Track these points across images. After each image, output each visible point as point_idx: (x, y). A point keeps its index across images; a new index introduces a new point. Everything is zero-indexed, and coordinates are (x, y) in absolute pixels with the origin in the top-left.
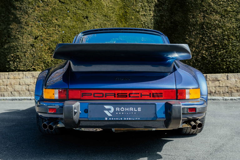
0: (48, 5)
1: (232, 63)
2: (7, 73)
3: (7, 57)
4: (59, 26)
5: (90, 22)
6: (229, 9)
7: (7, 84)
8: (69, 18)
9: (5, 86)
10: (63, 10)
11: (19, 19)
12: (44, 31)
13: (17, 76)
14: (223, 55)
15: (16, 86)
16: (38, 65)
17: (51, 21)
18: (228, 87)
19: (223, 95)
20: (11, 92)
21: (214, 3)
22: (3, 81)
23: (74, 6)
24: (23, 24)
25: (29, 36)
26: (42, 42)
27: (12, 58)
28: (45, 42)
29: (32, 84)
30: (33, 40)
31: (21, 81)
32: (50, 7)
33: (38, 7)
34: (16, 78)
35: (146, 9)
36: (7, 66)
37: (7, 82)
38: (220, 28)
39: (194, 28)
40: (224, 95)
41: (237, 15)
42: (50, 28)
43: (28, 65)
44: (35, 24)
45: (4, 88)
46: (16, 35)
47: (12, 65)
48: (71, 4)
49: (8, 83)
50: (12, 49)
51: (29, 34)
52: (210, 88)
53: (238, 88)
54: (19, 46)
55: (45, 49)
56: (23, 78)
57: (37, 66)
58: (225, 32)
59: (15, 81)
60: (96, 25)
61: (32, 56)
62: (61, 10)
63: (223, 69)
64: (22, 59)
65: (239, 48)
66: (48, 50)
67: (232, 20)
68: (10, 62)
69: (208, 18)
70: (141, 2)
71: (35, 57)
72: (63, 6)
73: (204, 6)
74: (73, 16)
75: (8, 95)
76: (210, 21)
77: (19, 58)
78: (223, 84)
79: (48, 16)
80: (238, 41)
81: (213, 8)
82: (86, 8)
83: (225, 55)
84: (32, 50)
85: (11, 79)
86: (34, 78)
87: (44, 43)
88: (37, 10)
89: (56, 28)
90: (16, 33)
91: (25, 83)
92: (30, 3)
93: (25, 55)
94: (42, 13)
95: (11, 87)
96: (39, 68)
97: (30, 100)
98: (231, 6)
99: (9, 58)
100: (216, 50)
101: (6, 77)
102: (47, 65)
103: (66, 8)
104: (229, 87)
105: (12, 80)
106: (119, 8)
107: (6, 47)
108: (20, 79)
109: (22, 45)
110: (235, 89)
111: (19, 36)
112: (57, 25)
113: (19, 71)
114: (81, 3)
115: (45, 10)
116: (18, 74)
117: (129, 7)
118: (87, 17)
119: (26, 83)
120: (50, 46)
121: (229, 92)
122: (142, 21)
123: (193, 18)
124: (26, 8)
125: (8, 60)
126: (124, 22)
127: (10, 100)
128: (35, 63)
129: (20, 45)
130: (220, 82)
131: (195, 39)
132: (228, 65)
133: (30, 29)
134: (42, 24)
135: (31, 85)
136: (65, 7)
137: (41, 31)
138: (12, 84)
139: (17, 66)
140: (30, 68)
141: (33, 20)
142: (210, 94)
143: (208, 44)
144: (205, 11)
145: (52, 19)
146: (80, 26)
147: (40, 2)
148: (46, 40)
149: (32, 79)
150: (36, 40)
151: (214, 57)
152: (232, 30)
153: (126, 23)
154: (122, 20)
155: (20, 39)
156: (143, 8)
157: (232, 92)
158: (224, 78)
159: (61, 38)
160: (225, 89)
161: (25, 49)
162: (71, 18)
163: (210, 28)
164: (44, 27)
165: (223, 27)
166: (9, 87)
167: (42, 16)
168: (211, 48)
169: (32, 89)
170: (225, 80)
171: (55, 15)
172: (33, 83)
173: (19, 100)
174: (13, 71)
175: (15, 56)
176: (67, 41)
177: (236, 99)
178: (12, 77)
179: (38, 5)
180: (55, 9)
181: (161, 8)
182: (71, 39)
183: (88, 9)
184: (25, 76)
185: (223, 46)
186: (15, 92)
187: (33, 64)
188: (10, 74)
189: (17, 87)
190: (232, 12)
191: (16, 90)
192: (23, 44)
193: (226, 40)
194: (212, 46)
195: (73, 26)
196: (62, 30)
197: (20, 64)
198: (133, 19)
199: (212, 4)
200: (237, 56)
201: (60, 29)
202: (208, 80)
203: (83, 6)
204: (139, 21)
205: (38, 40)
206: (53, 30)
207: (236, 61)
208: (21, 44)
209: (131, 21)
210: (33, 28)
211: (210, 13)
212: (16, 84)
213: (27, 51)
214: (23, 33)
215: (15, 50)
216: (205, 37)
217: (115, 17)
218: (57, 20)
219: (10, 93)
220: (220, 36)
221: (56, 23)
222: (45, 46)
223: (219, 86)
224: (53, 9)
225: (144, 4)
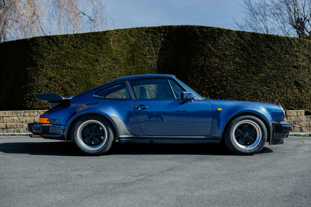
0: (61, 49)
2: (23, 111)
3: (24, 96)
4: (71, 68)
5: (100, 65)
6: (227, 52)
7: (23, 121)
8: (81, 61)
9: (21, 123)
10: (76, 54)
11: (35, 62)
12: (58, 73)
13: (32, 114)
14: (221, 94)
17: (64, 63)
21: (214, 48)
22: (19, 119)
23: (85, 51)
24: (38, 67)
25: (44, 77)
26: (56, 83)
27: (29, 97)
28: (59, 83)
30: (48, 81)
32: (64, 51)
33: (53, 51)
35: (152, 53)
36: (23, 105)
38: (219, 70)
39: (196, 70)
41: (234, 59)
42: (64, 70)
43: (42, 104)
44: (50, 67)
45: (20, 124)
46: (32, 76)
47: (29, 104)
48: (83, 48)
49: (24, 120)
50: (28, 89)
51: (44, 76)
55: (59, 90)
56: (37, 116)
58: (224, 74)
59: (30, 118)
60: (106, 68)
62: (74, 54)
65: (236, 88)
66: (61, 90)
67: (230, 63)
68: (26, 101)
69: (209, 61)
70: (148, 47)
72: (76, 50)
73: (205, 50)
74: (85, 59)
75: (23, 131)
76: (211, 64)
77: (34, 98)
79: (62, 59)
80: (235, 81)
81: (213, 52)
82: (96, 52)
83: (224, 95)
84: (47, 90)
88: (52, 54)
89: (68, 70)
90: (32, 75)
92: (45, 48)
94: (56, 56)
98: (229, 50)
100: (215, 90)
101: (22, 115)
103: (79, 52)
105: (27, 117)
106: (127, 52)
108: (35, 116)
111: (35, 77)
112: (70, 67)
113: (35, 109)
114: (92, 47)
115: (59, 54)
116: (33, 112)
117: (136, 51)
118: (97, 61)
120: (63, 86)
122: (149, 64)
123: (195, 61)
124: (42, 52)
125: (25, 99)
126: (132, 65)
127: (25, 136)
129: (35, 85)
131: (196, 80)
133: (45, 71)
134: (56, 66)
136: (77, 51)
137: (55, 73)
138: (28, 121)
139: (33, 104)
141: (48, 63)
143: (208, 85)
144: (205, 54)
145: (66, 62)
146: (91, 68)
147: (55, 47)
148: (59, 81)
150: (51, 81)
151: (213, 97)
152: (230, 72)
153: (134, 66)
154: (130, 63)
155: (36, 80)
156: (149, 52)
159: (73, 79)
161: (40, 89)
162: (83, 61)
163: (210, 70)
164: (57, 69)
165: (221, 69)
166: (25, 124)
167: (56, 60)
168: (210, 88)
171: (68, 58)
174: (29, 109)
175: (31, 95)
178: (27, 114)
179: (52, 49)
180: (68, 53)
181: (166, 52)
182: (82, 80)
183: (98, 53)
184: (39, 113)
185: (221, 87)
188: (26, 112)
190: (230, 55)
192: (38, 85)
193: (225, 81)
194: (212, 87)
195: (84, 69)
196: (74, 72)
197: (35, 103)
198: (140, 62)
199: (212, 48)
200: (235, 96)
201: (72, 71)
203: (93, 50)
204: (146, 63)
205: (52, 81)
206: (66, 72)
209: (138, 63)
210: (48, 71)
211: (210, 57)
212: (31, 121)
213: (42, 91)
214: (39, 75)
215: (31, 90)
216: (206, 78)
217: (123, 60)
218: (69, 63)
219: (26, 129)
220: (220, 77)
221: (69, 65)
222: (58, 86)
224: (66, 53)
225: (150, 48)
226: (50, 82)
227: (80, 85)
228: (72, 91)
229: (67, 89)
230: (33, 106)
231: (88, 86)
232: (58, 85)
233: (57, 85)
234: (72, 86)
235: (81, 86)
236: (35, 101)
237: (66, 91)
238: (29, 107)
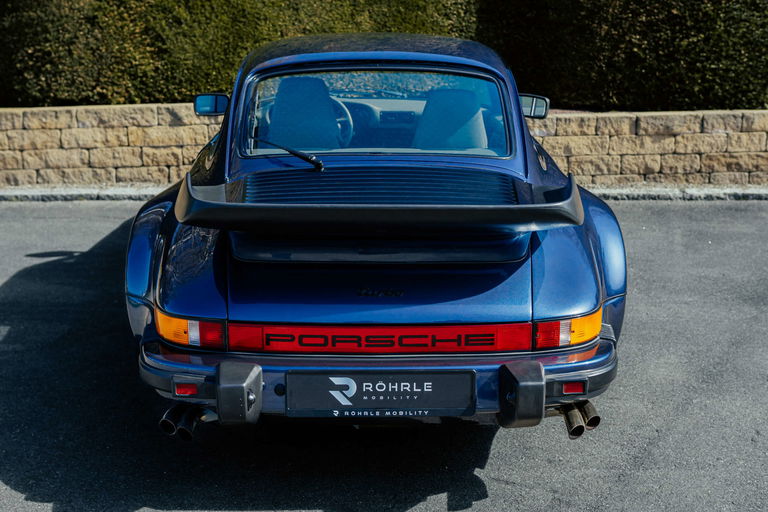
1: (721, 77)
2: (20, 111)
3: (13, 57)
7: (22, 146)
9: (18, 152)
13: (50, 121)
14: (694, 49)
15: (49, 150)
16: (113, 84)
18: (700, 154)
19: (683, 178)
20: (37, 171)
22: (9, 138)
26: (122, 9)
27: (31, 60)
28: (131, 9)
29: (98, 145)
31: (66, 136)
34: (48, 126)
36: (16, 87)
37: (23, 139)
40: (687, 181)
43: (81, 83)
45: (14, 157)
47: (34, 83)
49: (26, 143)
50: (27, 30)
52: (647, 157)
53: (732, 157)
54: (48, 21)
55: (133, 33)
56: (69, 127)
57: (110, 88)
59: (46, 136)
61: (93, 54)
63: (691, 94)
64: (61, 63)
65: (748, 27)
66: (141, 33)
68: (26, 75)
71: (101, 57)
75: (27, 179)
77: (51, 62)
78: (686, 146)
83: (702, 51)
84: (92, 36)
85: (33, 129)
86: (105, 127)
87: (127, 12)
91: (78, 144)
93: (70, 53)
95: (36, 154)
96: (117, 93)
97: (98, 198)
99: (20, 62)
100: (673, 32)
101: (18, 124)
102: (142, 82)
104: (704, 156)
105: (36, 132)
107: (7, 24)
108: (60, 130)
109: (59, 20)
110: (723, 160)
113: (57, 102)
116: (54, 114)
119: (81, 143)
120: (148, 21)
121: (704, 170)
125: (18, 65)
127: (38, 200)
128: (105, 77)
129: (51, 17)
130: (679, 138)
132: (708, 81)
135: (96, 148)
138: (39, 146)
139: (49, 85)
140: (90, 94)
142: (645, 175)
143: (649, 14)
149: (96, 129)
151: (664, 56)
157: (712, 170)
158: (692, 126)
160: (693, 162)
161: (69, 32)
166: (30, 155)
168: (657, 25)
169: (100, 162)
170: (695, 132)
172: (103, 142)
173: (65, 199)
174: (36, 103)
175: (40, 54)
176: (203, 6)
177: (722, 196)
178: (35, 123)
184: (74, 119)
186: (49, 171)
187: (97, 81)
188: (29, 115)
189: (55, 156)
191: (50, 163)
192: (62, 17)
194: (663, 21)
197: (56, 81)
200: (741, 55)
202: (642, 132)
207: (734, 71)
208: (54, 15)
212: (49, 144)
213: (77, 38)
215: (36, 34)
219: (35, 172)
222: (132, 21)
223: (675, 153)
226: (100, 7)
227: (207, 18)
228: (181, 38)
229: (164, 30)
230: (50, 90)
231: (235, 20)
232: (130, 15)
233: (126, 15)
234: (178, 21)
235: (210, 19)
236: (57, 73)
237: (158, 38)
238: (35, 96)
